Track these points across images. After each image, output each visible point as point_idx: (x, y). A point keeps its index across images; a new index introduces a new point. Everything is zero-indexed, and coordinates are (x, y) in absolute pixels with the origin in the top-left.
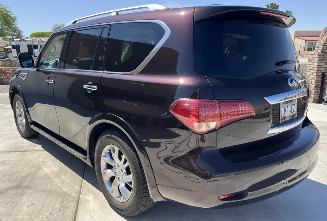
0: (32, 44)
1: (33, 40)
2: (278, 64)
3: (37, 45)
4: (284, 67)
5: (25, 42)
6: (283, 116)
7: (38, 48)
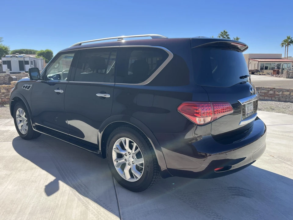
0: (23, 60)
1: (24, 56)
2: (241, 78)
3: (28, 61)
4: (245, 80)
5: (16, 58)
6: (247, 113)
7: (29, 64)
